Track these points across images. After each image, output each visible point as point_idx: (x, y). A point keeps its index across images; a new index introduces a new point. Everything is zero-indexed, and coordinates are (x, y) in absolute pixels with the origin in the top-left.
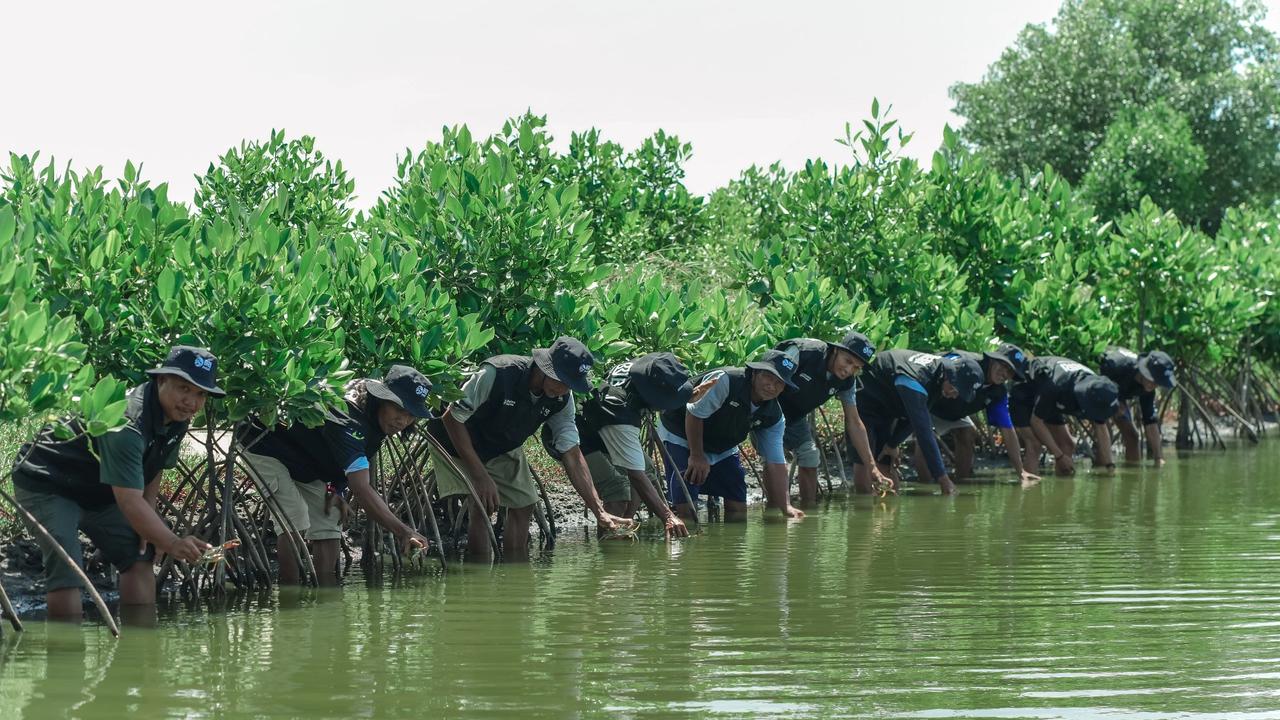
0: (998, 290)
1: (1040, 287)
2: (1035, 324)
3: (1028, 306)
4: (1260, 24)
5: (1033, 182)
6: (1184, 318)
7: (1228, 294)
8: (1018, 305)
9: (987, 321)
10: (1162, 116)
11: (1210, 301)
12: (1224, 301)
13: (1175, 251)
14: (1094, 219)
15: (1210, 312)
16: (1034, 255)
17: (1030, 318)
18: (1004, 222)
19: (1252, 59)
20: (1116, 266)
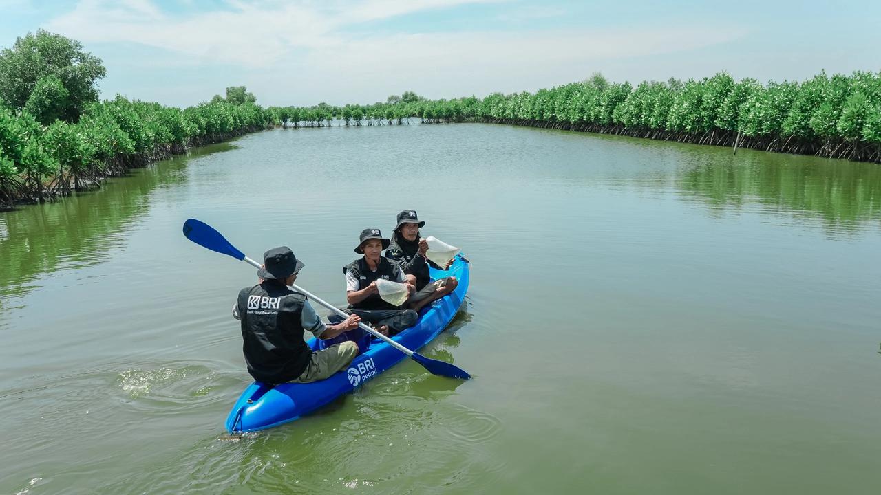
0: (12, 150)
1: (27, 149)
2: (27, 161)
3: (24, 155)
4: (80, 51)
5: (19, 115)
6: (73, 153)
7: (86, 146)
8: (21, 155)
9: (12, 163)
10: (53, 80)
11: (81, 148)
12: (85, 148)
13: (69, 135)
14: (41, 126)
15: (81, 151)
16: (22, 139)
17: (26, 159)
18: (12, 130)
19: (78, 62)
20: (51, 140)
